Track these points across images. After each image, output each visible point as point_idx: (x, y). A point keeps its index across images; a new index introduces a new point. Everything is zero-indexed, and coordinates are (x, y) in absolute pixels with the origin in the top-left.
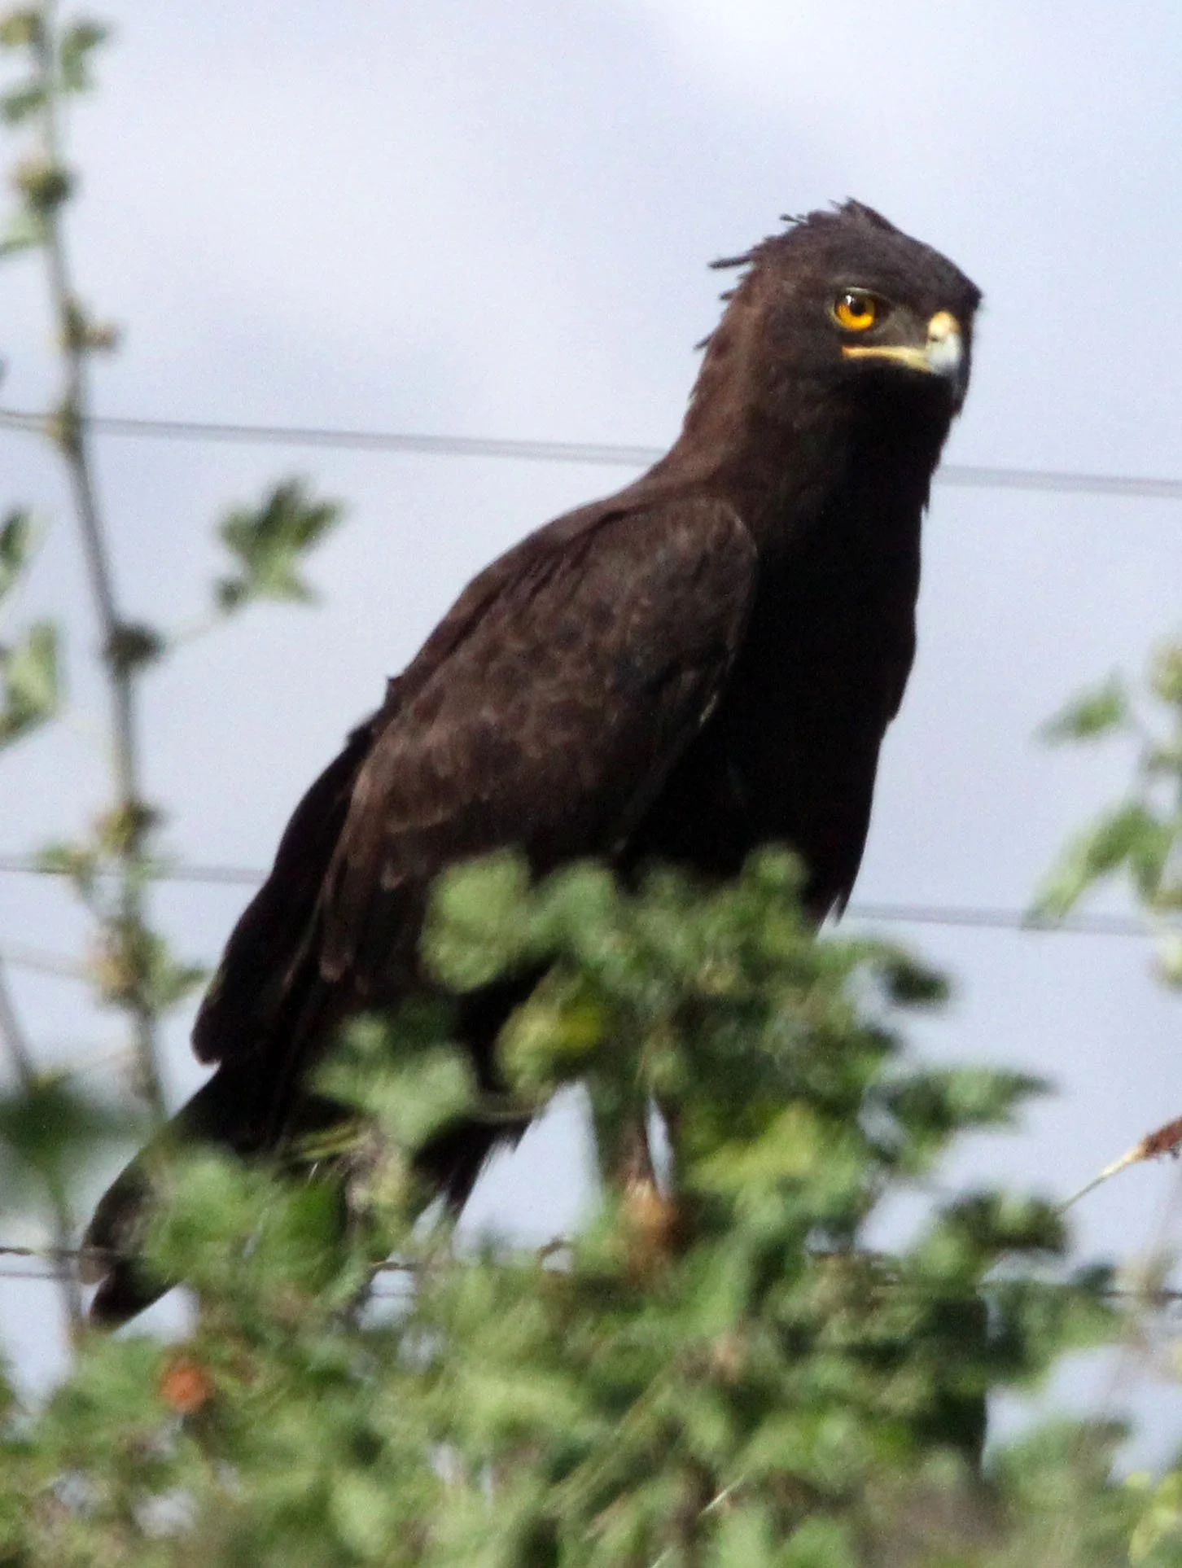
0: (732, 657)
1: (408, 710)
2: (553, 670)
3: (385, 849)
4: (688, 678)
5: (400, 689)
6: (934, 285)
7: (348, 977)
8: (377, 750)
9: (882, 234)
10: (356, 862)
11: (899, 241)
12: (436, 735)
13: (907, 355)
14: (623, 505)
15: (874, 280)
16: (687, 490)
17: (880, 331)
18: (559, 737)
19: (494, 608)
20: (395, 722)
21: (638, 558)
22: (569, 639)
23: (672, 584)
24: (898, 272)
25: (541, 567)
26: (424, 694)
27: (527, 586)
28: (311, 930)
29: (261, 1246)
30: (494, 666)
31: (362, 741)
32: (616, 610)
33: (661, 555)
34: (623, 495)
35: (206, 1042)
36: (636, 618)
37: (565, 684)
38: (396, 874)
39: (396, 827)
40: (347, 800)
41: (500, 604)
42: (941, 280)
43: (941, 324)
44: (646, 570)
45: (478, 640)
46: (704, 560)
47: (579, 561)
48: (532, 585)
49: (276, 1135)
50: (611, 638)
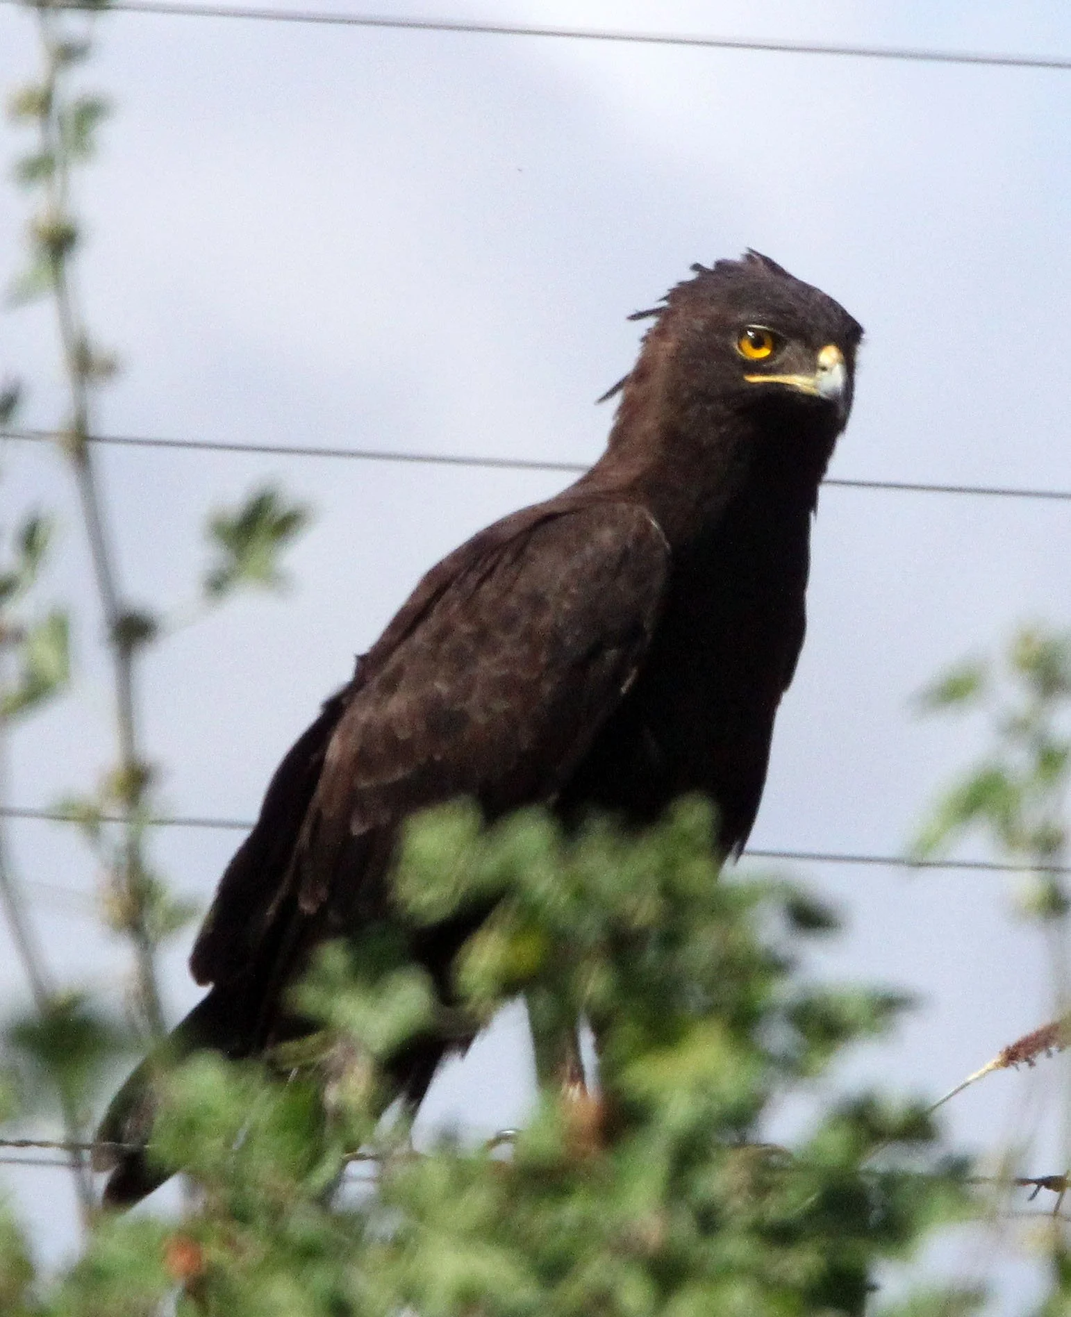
0: (649, 636)
1: (374, 682)
2: (495, 650)
3: (353, 801)
4: (611, 654)
5: (368, 664)
6: (823, 322)
7: (323, 910)
8: (347, 718)
9: (780, 279)
10: (328, 813)
11: (792, 285)
12: (397, 704)
13: (799, 382)
14: (556, 509)
15: (771, 317)
16: (610, 495)
17: (778, 361)
18: (500, 705)
19: (445, 597)
20: (361, 693)
21: (569, 553)
22: (509, 622)
23: (597, 576)
24: (792, 312)
25: (486, 561)
26: (388, 669)
27: (473, 579)
28: (291, 871)
29: (249, 1139)
30: (445, 646)
31: (334, 710)
32: (549, 598)
33: (589, 551)
34: (558, 499)
35: (202, 967)
36: (567, 605)
37: (506, 662)
38: (363, 822)
39: (364, 784)
40: (321, 762)
41: (450, 592)
42: (829, 317)
43: (829, 356)
44: (576, 563)
45: (434, 622)
46: (625, 554)
47: (519, 554)
48: (478, 576)
49: (262, 1045)
50: (546, 620)
